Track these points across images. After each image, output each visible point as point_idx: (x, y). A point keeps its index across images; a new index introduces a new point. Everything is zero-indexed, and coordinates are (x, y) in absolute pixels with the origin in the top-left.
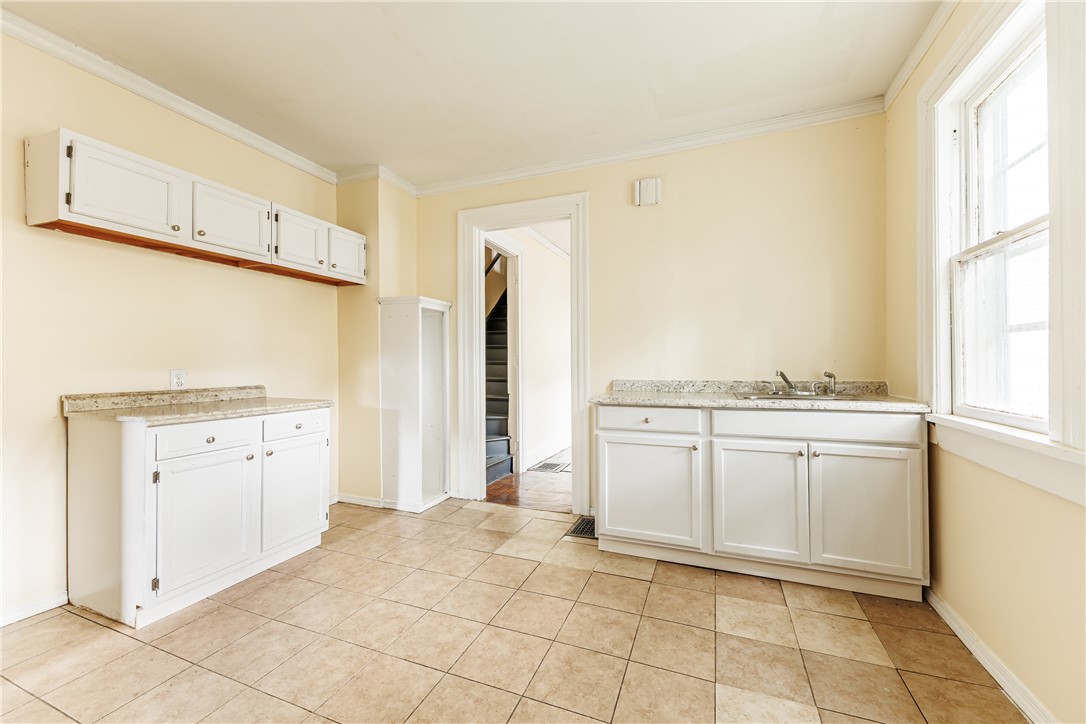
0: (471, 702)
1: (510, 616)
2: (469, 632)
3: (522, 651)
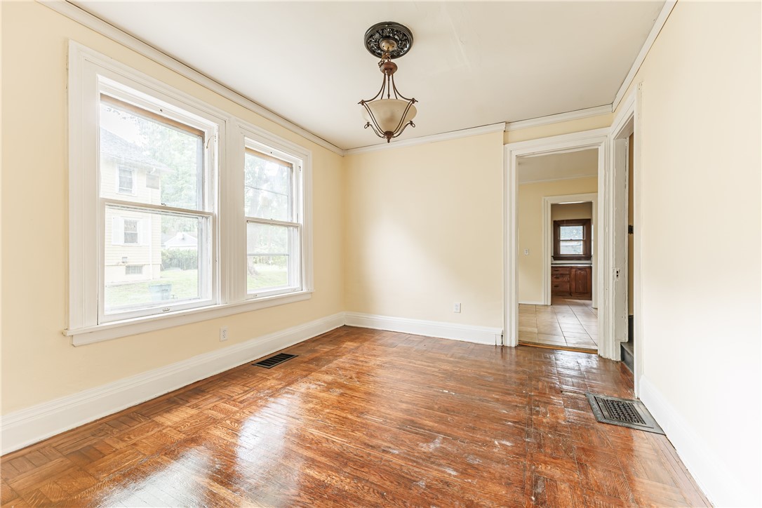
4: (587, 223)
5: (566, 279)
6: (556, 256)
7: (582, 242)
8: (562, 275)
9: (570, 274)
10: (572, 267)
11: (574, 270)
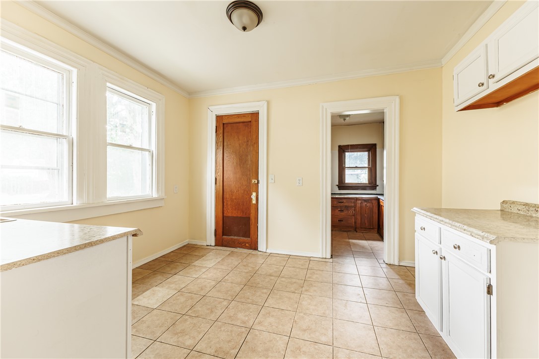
0: (251, 298)
1: (238, 335)
2: (259, 323)
3: (232, 315)
4: (372, 149)
5: (351, 212)
6: (342, 185)
7: (366, 171)
8: (347, 208)
9: (355, 207)
10: (357, 199)
11: (360, 202)
